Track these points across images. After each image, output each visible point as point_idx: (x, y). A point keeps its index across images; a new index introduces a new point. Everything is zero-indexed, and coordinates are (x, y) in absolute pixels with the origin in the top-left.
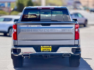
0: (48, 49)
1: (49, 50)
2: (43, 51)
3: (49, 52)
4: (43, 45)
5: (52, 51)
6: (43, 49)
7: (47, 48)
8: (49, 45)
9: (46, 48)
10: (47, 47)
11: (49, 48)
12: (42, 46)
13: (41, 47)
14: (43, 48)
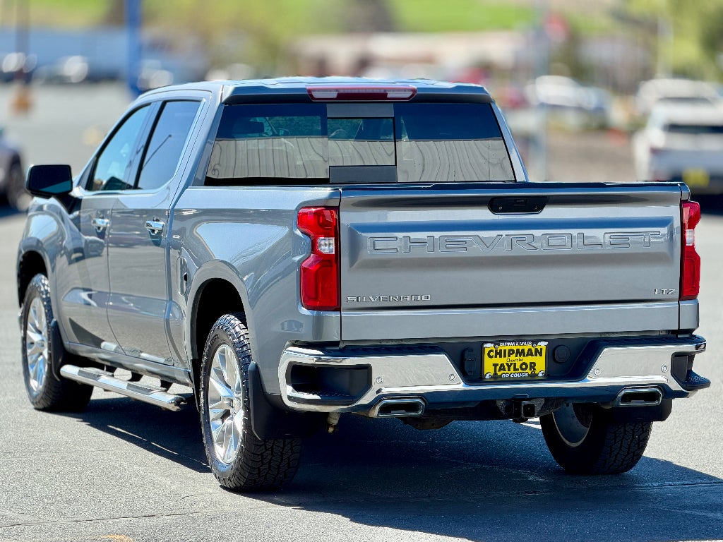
0: (528, 360)
1: (533, 365)
2: (496, 379)
3: (533, 378)
4: (498, 340)
5: (549, 377)
6: (495, 365)
7: (520, 353)
8: (535, 339)
9: (513, 357)
10: (520, 348)
11: (530, 353)
12: (489, 347)
13: (482, 350)
14: (499, 354)
